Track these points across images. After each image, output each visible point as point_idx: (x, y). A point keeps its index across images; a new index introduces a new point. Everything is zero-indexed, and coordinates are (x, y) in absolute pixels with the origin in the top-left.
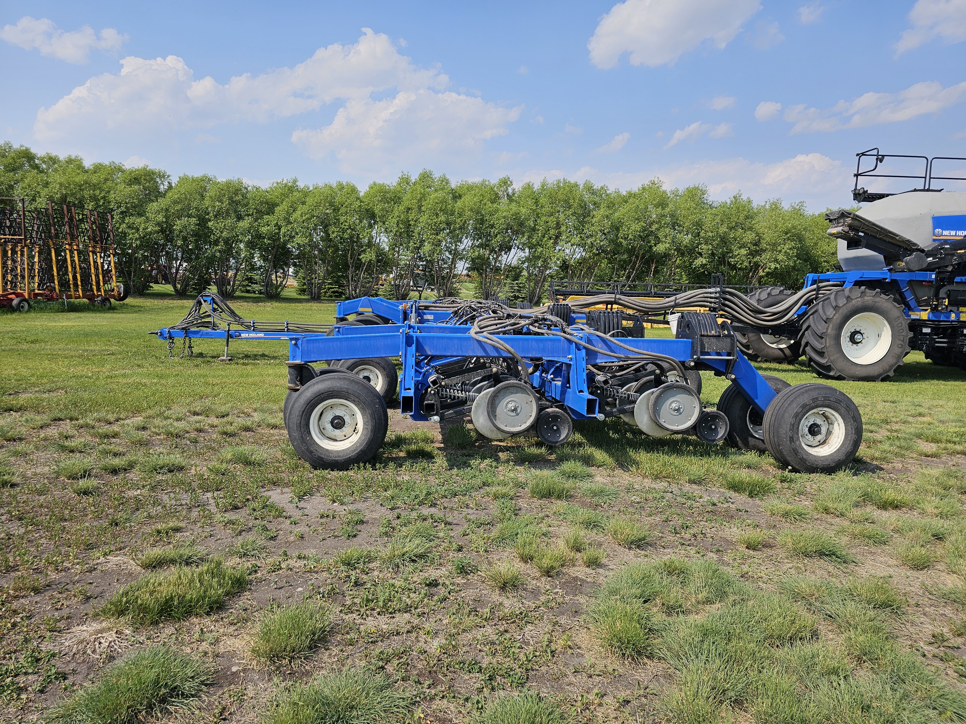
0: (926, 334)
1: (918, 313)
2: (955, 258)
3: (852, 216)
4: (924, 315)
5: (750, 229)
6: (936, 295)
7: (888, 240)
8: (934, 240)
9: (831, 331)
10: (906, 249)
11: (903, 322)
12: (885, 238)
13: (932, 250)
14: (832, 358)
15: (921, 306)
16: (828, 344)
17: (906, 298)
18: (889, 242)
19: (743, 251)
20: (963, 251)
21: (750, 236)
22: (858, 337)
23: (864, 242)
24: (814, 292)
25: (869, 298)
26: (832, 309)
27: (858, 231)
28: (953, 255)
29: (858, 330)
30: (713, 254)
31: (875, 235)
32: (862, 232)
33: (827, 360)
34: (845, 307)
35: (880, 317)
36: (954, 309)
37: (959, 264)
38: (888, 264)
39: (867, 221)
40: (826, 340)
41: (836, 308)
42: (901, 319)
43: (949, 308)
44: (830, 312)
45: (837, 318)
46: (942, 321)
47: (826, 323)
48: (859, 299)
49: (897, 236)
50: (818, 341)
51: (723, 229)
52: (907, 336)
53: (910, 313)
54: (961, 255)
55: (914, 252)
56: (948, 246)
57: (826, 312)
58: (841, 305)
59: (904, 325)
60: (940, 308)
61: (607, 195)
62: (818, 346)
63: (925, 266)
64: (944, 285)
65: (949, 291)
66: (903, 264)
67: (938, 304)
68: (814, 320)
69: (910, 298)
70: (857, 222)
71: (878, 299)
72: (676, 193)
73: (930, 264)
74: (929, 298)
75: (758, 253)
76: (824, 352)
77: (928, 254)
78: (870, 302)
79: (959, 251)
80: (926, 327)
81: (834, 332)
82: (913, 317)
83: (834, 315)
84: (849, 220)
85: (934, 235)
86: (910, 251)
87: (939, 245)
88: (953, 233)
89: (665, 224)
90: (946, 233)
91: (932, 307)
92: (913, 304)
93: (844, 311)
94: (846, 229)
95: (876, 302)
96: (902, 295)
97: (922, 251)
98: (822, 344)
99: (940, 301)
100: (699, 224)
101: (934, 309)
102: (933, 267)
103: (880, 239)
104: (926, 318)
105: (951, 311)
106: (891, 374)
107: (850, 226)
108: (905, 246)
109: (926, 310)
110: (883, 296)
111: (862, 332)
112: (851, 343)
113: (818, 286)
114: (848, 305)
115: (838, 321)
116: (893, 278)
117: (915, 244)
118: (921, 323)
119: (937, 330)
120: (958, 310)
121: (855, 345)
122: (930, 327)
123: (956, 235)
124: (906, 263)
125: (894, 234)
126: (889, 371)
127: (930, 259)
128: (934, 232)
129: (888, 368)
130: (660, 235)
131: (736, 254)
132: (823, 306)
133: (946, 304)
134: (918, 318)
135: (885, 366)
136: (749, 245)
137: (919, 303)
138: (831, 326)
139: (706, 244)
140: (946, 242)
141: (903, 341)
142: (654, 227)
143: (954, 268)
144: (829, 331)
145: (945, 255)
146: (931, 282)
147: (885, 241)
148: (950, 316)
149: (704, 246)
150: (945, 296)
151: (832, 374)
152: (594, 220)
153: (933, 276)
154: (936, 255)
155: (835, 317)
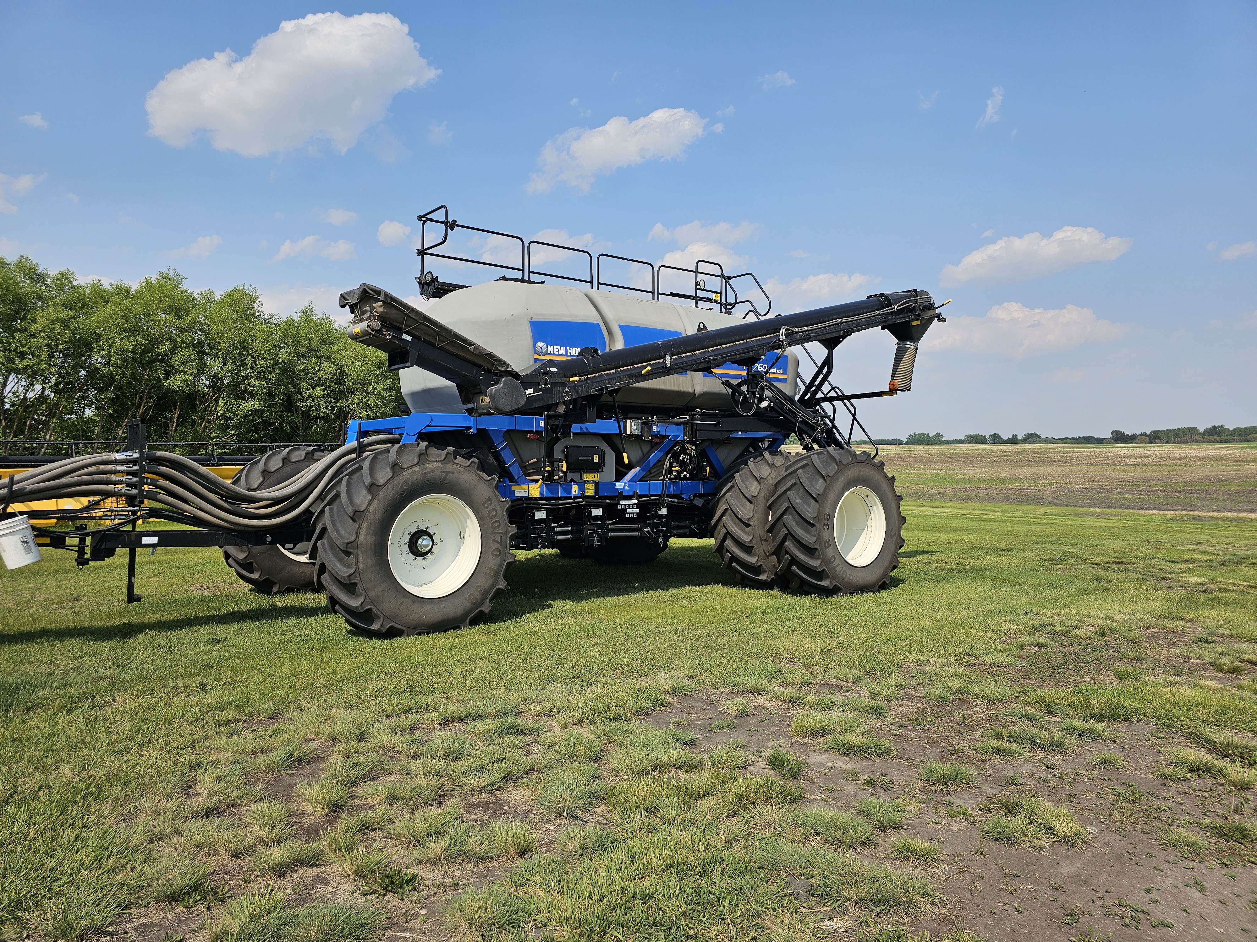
0: (540, 521)
1: (525, 487)
2: (567, 390)
3: (382, 297)
4: (535, 490)
5: (328, 358)
6: (549, 454)
7: (456, 352)
8: (536, 360)
9: (365, 538)
10: (489, 371)
11: (498, 508)
12: (451, 349)
13: (531, 375)
14: (372, 594)
15: (529, 475)
16: (361, 566)
17: (504, 462)
18: (458, 357)
19: (319, 392)
20: (577, 379)
21: (327, 370)
22: (424, 542)
23: (413, 353)
24: (355, 455)
25: (435, 465)
26: (364, 492)
27: (400, 331)
28: (564, 385)
29: (423, 528)
30: (270, 394)
31: (433, 341)
32: (408, 333)
33: (362, 599)
34: (390, 486)
35: (458, 501)
36: (576, 476)
37: (574, 401)
38: (466, 401)
39: (413, 310)
40: (356, 559)
41: (373, 488)
42: (494, 502)
43: (570, 476)
44: (362, 498)
45: (376, 509)
46: (561, 498)
47: (354, 521)
48: (417, 469)
49: (471, 344)
50: (340, 560)
51: (284, 355)
52: (507, 532)
53: (513, 488)
54: (575, 385)
55: (502, 376)
56: (555, 370)
57: (355, 497)
58: (382, 482)
59: (499, 512)
60: (556, 477)
61: (74, 287)
62: (343, 572)
63: (522, 403)
64: (557, 439)
65: (566, 447)
66: (487, 399)
67: (553, 470)
68: (332, 515)
69: (510, 461)
70: (394, 311)
71: (450, 467)
72: (209, 298)
73: (530, 400)
74: (539, 460)
75: (342, 394)
76: (355, 584)
77: (527, 381)
78: (437, 473)
79: (571, 379)
80: (540, 509)
81: (372, 539)
82: (518, 494)
83: (370, 504)
84: (378, 307)
85: (536, 352)
86: (496, 375)
87: (541, 367)
88: (562, 350)
89: (182, 342)
90: (552, 349)
91: (544, 476)
92: (515, 471)
93: (387, 494)
94: (376, 324)
95: (448, 473)
96: (497, 456)
97: (516, 376)
98: (349, 567)
99: (555, 464)
100: (244, 346)
101: (548, 479)
102: (536, 405)
103: (441, 349)
104: (538, 495)
105: (572, 480)
106: (486, 608)
107: (382, 318)
108: (486, 365)
109: (537, 481)
110: (459, 459)
111: (431, 531)
112: (411, 556)
113: (360, 443)
114: (395, 482)
115: (379, 515)
116: (479, 427)
117: (502, 363)
118: (531, 504)
119: (556, 514)
120: (581, 479)
121: (420, 559)
122: (546, 509)
123: (566, 355)
124: (491, 397)
125: (465, 341)
126: (482, 603)
127: (530, 391)
128: (535, 347)
129: (479, 597)
130: (176, 360)
131: (307, 395)
132: (348, 484)
133: (564, 469)
134: (527, 495)
135: (474, 593)
136: (328, 383)
137: (526, 470)
138: (365, 526)
139: (258, 378)
140: (551, 363)
141: (501, 543)
142: (164, 347)
143: (567, 408)
144: (362, 538)
145: (552, 383)
146: (538, 433)
147: (452, 354)
148: (572, 489)
149: (253, 381)
150: (562, 456)
151: (375, 627)
152: (33, 328)
153: (542, 424)
154: (538, 384)
155: (371, 508)
